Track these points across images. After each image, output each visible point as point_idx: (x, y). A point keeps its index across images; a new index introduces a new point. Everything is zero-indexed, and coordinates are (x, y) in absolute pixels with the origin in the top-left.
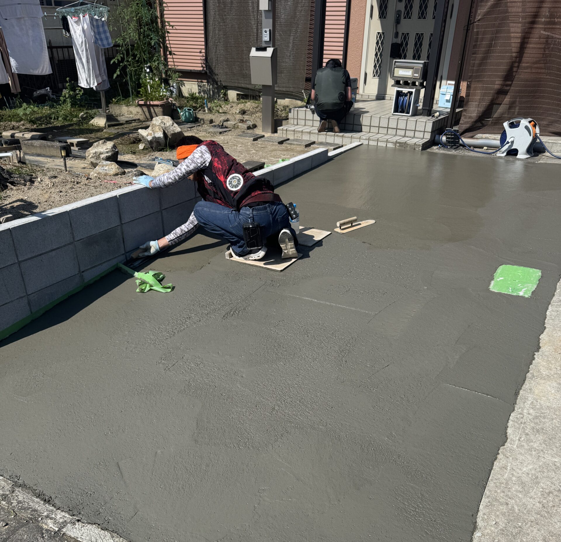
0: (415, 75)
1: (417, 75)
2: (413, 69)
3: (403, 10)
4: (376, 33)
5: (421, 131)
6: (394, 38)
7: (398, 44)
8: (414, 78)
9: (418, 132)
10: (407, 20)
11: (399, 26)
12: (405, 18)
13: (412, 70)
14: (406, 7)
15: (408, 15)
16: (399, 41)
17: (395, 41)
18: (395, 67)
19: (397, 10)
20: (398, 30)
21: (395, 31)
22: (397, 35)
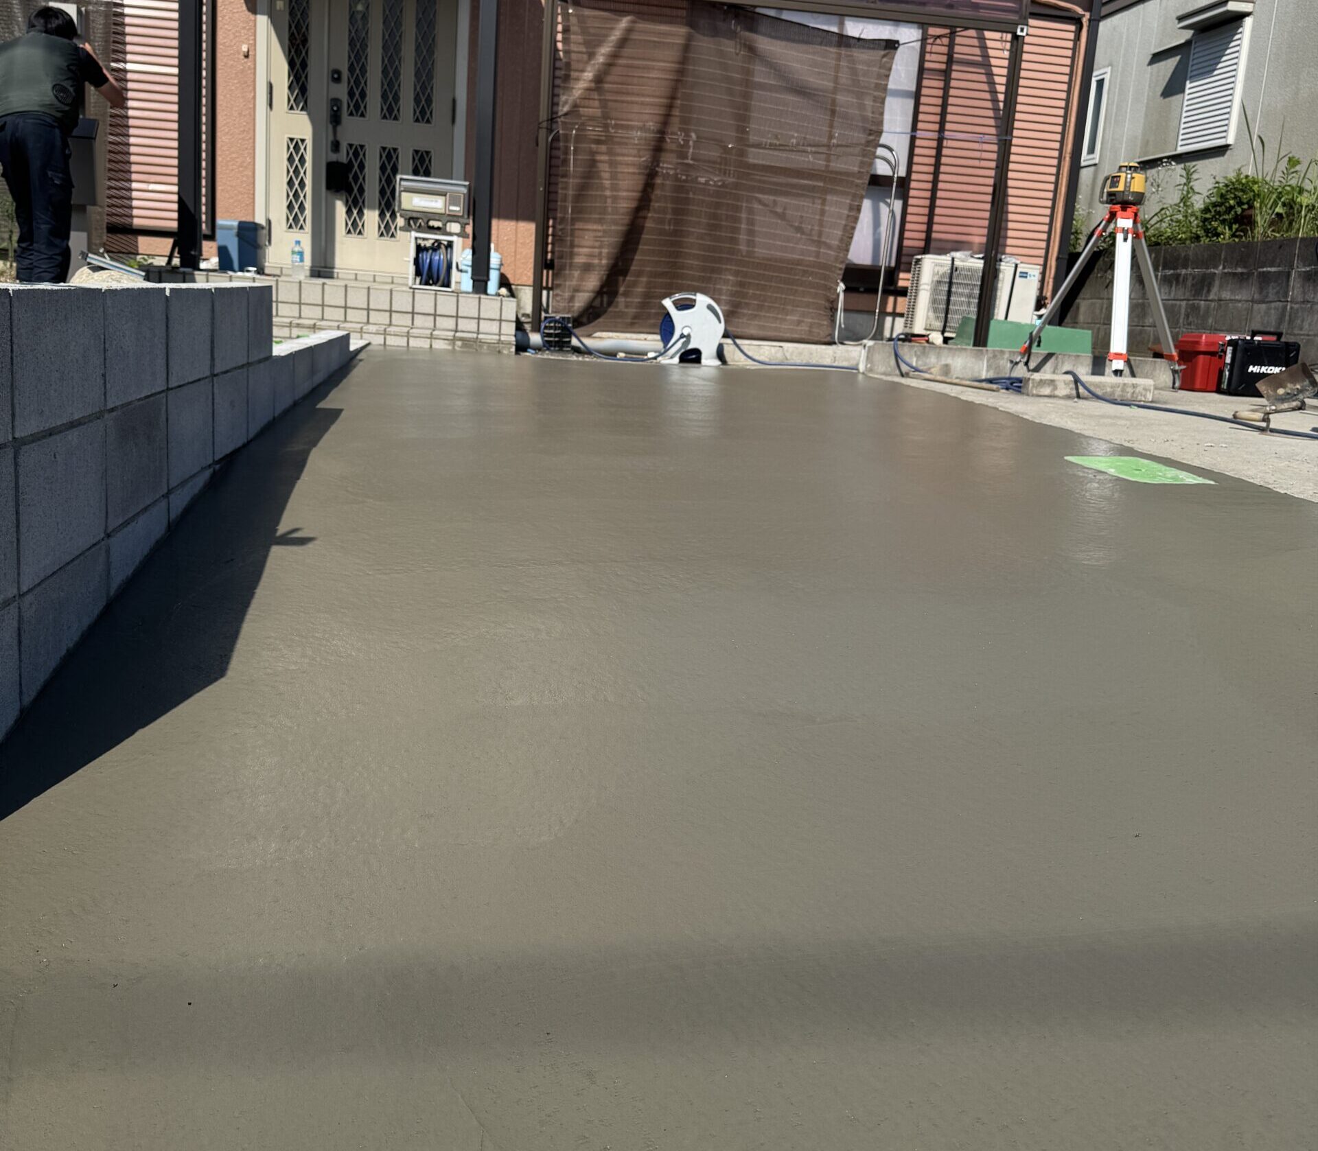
0: (452, 208)
1: (457, 209)
2: (445, 195)
3: (345, 98)
4: (285, 141)
5: (494, 320)
6: (330, 152)
7: (342, 164)
8: (449, 215)
9: (486, 321)
10: (357, 119)
11: (339, 128)
12: (351, 114)
13: (443, 198)
14: (351, 94)
15: (358, 109)
16: (342, 157)
17: (333, 157)
18: (402, 189)
19: (330, 98)
20: (339, 138)
21: (331, 138)
22: (336, 146)
